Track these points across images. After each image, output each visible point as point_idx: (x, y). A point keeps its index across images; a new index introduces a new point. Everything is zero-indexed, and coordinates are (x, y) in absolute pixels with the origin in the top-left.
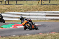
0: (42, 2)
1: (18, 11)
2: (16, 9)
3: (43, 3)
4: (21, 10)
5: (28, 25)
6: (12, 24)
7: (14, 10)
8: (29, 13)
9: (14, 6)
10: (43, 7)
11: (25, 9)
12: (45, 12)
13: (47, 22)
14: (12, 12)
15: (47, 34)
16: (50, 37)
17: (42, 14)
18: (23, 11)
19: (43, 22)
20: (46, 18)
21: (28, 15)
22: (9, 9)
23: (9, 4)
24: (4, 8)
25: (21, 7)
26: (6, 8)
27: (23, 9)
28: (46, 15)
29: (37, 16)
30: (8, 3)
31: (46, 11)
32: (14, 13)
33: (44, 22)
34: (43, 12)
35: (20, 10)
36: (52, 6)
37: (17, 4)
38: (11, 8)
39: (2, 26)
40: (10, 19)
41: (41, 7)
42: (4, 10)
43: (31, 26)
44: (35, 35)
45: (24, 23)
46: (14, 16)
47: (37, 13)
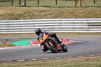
0: (82, 2)
1: (41, 18)
2: (37, 14)
3: (83, 5)
4: (46, 15)
5: (50, 43)
6: (31, 39)
7: (35, 16)
8: (60, 20)
9: (34, 9)
10: (83, 11)
11: (52, 14)
12: (88, 20)
13: (91, 36)
14: (31, 19)
15: (90, 58)
16: (96, 62)
17: (83, 23)
18: (50, 18)
19: (83, 36)
20: (89, 30)
21: (58, 25)
22: (25, 13)
23: (25, 6)
24: (17, 13)
25: (46, 11)
26: (20, 13)
27: (50, 14)
28: (89, 25)
29: (73, 25)
30: (23, 4)
31: (89, 18)
32: (34, 21)
33: (85, 37)
34: (84, 20)
35: (45, 17)
36: (99, 9)
37: (39, 5)
38: (29, 12)
39: (13, 44)
40: (27, 31)
41: (81, 12)
42: (17, 16)
43: (55, 45)
44: (71, 59)
45: (43, 40)
46: (34, 26)
47: (73, 20)
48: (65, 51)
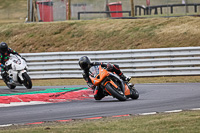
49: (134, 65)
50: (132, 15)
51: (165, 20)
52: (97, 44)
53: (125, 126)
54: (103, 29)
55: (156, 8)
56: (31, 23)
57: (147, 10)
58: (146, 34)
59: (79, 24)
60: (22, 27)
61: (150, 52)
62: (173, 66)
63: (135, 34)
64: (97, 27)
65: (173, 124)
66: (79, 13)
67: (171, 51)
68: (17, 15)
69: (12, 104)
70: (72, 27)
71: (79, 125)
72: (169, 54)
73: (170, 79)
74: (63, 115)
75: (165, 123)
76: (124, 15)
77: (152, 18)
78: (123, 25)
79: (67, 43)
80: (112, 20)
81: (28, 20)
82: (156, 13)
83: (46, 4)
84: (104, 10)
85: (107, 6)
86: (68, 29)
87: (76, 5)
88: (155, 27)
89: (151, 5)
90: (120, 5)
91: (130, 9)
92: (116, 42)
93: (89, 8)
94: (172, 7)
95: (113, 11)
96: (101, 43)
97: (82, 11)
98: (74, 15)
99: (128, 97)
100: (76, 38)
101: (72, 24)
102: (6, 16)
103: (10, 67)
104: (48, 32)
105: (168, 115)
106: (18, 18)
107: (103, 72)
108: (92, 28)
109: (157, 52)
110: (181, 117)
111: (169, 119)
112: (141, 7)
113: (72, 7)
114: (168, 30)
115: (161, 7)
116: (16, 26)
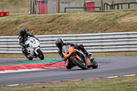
43: (84, 60)
45: (68, 53)
48: (95, 67)
49: (103, 44)
50: (102, 10)
51: (124, 13)
52: (78, 30)
53: (96, 86)
54: (82, 19)
55: (118, 5)
56: (32, 15)
57: (112, 6)
58: (111, 23)
59: (65, 16)
60: (26, 18)
61: (114, 35)
62: (130, 45)
63: (103, 23)
64: (78, 18)
65: (129, 84)
66: (65, 8)
67: (128, 34)
68: (23, 9)
69: (19, 71)
70: (61, 18)
71: (65, 85)
72: (127, 36)
73: (128, 53)
74: (54, 78)
75: (124, 83)
76: (96, 9)
77: (116, 11)
78: (96, 17)
79: (57, 29)
80: (88, 13)
81: (31, 13)
82: (118, 8)
83: (43, 2)
84: (83, 6)
85: (85, 4)
86: (57, 20)
87: (63, 3)
88: (118, 18)
89: (115, 3)
90: (93, 3)
91: (100, 6)
92: (91, 28)
93: (72, 5)
94: (129, 4)
95: (89, 7)
96: (80, 29)
97: (67, 7)
98: (62, 9)
99: (89, 67)
100: (63, 26)
101: (61, 16)
102: (16, 10)
103: (28, 45)
104: (44, 21)
105: (126, 78)
106: (24, 12)
107: (71, 50)
108: (74, 18)
109: (119, 35)
110: (135, 79)
111: (127, 80)
112: (108, 4)
113: (61, 4)
114: (126, 20)
115: (122, 4)
116: (22, 17)
